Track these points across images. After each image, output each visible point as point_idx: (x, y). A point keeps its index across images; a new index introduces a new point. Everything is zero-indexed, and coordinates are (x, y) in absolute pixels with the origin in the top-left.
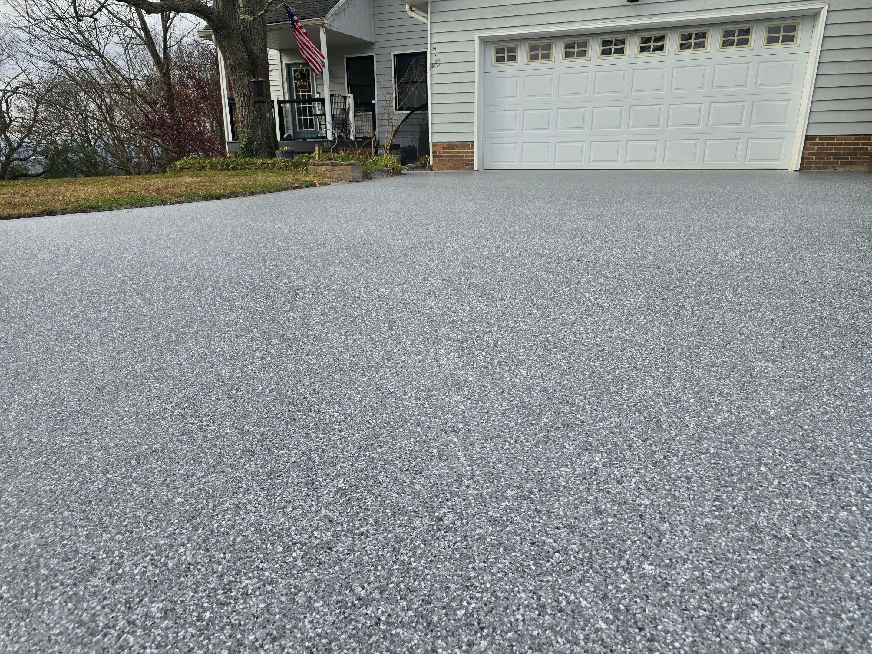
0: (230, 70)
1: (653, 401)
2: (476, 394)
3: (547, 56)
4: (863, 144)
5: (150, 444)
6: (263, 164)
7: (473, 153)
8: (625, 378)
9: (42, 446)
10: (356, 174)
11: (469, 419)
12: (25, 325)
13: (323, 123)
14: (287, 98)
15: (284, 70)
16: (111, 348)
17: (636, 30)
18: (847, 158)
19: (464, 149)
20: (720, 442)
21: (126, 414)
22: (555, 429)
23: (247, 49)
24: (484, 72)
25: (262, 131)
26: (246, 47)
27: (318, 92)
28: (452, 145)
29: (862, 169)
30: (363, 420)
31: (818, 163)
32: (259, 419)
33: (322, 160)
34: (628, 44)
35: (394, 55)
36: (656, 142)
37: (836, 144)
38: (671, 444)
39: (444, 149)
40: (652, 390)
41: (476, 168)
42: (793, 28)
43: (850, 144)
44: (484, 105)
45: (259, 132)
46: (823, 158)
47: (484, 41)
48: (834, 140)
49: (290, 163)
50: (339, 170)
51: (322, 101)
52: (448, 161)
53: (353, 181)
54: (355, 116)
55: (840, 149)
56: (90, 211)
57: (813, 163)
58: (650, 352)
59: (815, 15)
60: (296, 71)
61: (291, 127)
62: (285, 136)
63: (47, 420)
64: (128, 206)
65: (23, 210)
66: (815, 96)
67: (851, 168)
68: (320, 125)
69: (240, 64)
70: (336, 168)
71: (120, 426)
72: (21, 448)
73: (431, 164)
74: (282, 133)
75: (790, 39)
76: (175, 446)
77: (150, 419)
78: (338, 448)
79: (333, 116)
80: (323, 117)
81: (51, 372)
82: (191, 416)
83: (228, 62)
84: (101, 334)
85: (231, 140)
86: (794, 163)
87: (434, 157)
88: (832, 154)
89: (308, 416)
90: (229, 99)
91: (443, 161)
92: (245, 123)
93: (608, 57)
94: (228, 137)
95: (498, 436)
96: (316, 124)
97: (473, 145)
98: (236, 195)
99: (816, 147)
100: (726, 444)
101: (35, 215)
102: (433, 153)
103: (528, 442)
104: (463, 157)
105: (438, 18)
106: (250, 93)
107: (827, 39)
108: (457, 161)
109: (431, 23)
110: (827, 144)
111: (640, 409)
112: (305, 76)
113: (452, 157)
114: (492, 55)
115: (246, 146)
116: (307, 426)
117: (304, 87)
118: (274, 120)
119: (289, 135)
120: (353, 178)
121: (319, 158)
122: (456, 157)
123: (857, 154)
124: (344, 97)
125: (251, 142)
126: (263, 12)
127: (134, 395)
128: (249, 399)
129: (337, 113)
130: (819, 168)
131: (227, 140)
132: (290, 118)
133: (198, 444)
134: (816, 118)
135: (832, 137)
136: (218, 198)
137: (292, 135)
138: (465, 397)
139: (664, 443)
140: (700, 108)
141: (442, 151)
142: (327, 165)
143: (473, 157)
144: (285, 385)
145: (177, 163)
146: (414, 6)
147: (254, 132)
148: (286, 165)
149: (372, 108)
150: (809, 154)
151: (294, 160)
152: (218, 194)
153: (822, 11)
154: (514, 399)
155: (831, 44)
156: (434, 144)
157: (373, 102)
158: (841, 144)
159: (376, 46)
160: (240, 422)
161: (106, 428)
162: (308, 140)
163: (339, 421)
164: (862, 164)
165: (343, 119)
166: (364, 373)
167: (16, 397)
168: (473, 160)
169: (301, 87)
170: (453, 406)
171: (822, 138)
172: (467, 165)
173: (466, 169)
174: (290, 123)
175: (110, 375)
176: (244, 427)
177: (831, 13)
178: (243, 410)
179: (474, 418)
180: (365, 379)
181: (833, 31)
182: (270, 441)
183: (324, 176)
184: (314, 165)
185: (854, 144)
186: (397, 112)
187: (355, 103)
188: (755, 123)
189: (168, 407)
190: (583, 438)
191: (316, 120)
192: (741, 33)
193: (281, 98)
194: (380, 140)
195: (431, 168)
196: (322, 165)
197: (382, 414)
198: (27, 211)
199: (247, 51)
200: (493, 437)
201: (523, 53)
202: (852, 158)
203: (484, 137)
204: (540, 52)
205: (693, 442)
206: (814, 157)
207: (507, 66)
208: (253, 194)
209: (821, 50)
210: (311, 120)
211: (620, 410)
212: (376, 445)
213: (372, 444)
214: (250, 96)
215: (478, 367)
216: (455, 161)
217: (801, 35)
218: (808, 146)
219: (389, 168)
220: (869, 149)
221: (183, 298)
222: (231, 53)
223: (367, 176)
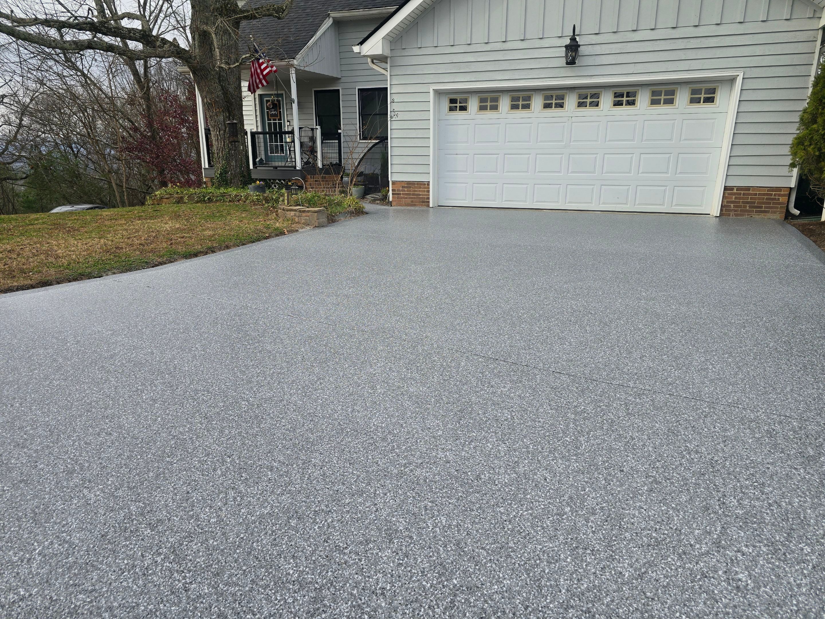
0: (207, 107)
1: (540, 559)
2: (404, 548)
3: (495, 108)
4: (775, 195)
5: (145, 604)
6: (236, 196)
7: (429, 191)
8: (521, 528)
9: (61, 605)
10: (321, 220)
11: (396, 579)
12: (36, 451)
13: (292, 149)
14: (260, 130)
15: (257, 100)
16: (110, 482)
17: (574, 87)
18: (761, 207)
19: (420, 188)
20: (582, 611)
21: (125, 568)
22: (461, 593)
23: (223, 88)
24: (438, 120)
25: (236, 162)
26: (222, 86)
27: (288, 121)
28: (410, 184)
29: (775, 217)
30: (313, 579)
31: (735, 211)
32: (230, 576)
33: (290, 206)
34: (567, 100)
35: (359, 89)
36: (593, 186)
37: (751, 194)
38: (546, 612)
39: (403, 187)
40: (540, 545)
41: (431, 206)
42: (713, 91)
43: (764, 195)
44: (439, 149)
45: (233, 163)
46: (740, 207)
47: (438, 93)
48: (749, 191)
49: (261, 197)
50: (306, 216)
51: (292, 132)
52: (406, 198)
53: (320, 226)
54: (322, 143)
55: (755, 199)
56: (82, 279)
57: (731, 211)
58: (546, 495)
59: (732, 80)
60: (268, 101)
61: (263, 153)
62: (258, 160)
63: (63, 574)
64: (115, 271)
65: (22, 282)
66: (732, 152)
67: (765, 216)
68: (290, 151)
69: (216, 102)
70: (304, 214)
71: (121, 583)
72: (45, 608)
73: (391, 199)
74: (254, 157)
75: (710, 100)
76: (165, 608)
77: (144, 575)
78: (291, 612)
79: (302, 144)
80: (293, 143)
81: (63, 513)
82: (177, 571)
83: (205, 100)
84: (101, 464)
85: (207, 166)
86: (715, 210)
87: (393, 194)
88: (748, 203)
89: (269, 574)
90: (205, 129)
91: (402, 198)
92: (220, 154)
93: (548, 110)
94: (205, 163)
95: (417, 600)
96: (286, 150)
97: (428, 185)
98: (212, 250)
99: (734, 197)
100: (586, 613)
101: (32, 287)
102: (393, 190)
103: (438, 607)
104: (420, 195)
105: (397, 71)
106: (226, 128)
107: (742, 102)
108: (415, 198)
109: (390, 75)
110: (744, 194)
111: (528, 569)
112: (276, 106)
113: (410, 194)
114: (446, 104)
115: (221, 174)
116: (268, 586)
117: (275, 115)
118: (247, 152)
119: (261, 159)
120: (319, 223)
121: (288, 204)
122: (413, 194)
123: (770, 203)
124: (312, 129)
125: (226, 173)
126: (238, 64)
127: (131, 544)
128: (222, 550)
129: (306, 140)
130: (736, 215)
131: (203, 167)
132: (262, 144)
133: (183, 605)
134: (734, 171)
135: (748, 188)
136: (196, 255)
137: (264, 159)
138: (395, 552)
139: (540, 611)
140: (632, 158)
141: (401, 189)
142: (295, 210)
143: (429, 195)
144: (252, 534)
145: (157, 193)
146: (375, 59)
147: (228, 163)
148: (257, 199)
149: (338, 137)
150: (728, 202)
151: (266, 195)
152: (195, 251)
153: (738, 78)
154: (433, 554)
155: (745, 107)
156: (394, 183)
157: (339, 131)
158: (756, 194)
159: (342, 81)
160: (216, 580)
161: (110, 584)
162: (278, 168)
163: (293, 579)
164: (775, 212)
165: (310, 147)
166: (315, 519)
167: (36, 544)
168: (429, 198)
169: (272, 115)
170: (384, 563)
171: (739, 188)
172: (423, 202)
173: (422, 205)
174: (262, 148)
175: (110, 517)
176: (218, 586)
177: (746, 80)
178: (218, 565)
179: (399, 577)
180: (316, 528)
181: (748, 96)
182: (239, 603)
183: (293, 222)
184: (284, 210)
185: (767, 194)
186: (361, 141)
187: (322, 134)
188: (680, 173)
189: (159, 559)
190: (479, 604)
191: (286, 147)
192: (667, 93)
193: (255, 130)
194: (346, 165)
195: (390, 204)
196: (291, 210)
197: (327, 572)
198: (26, 282)
199: (223, 89)
200: (412, 602)
201: (473, 104)
202: (765, 207)
203: (438, 177)
204: (489, 104)
205: (562, 611)
206: (732, 205)
207: (459, 115)
208: (228, 247)
209: (737, 112)
210: (282, 146)
211: (513, 570)
212: (322, 609)
213: (318, 609)
214: (225, 131)
215: (408, 512)
216: (412, 198)
217: (719, 97)
218: (727, 195)
219: (352, 208)
220: (781, 200)
221: (168, 414)
222: (207, 92)
223: (332, 220)
